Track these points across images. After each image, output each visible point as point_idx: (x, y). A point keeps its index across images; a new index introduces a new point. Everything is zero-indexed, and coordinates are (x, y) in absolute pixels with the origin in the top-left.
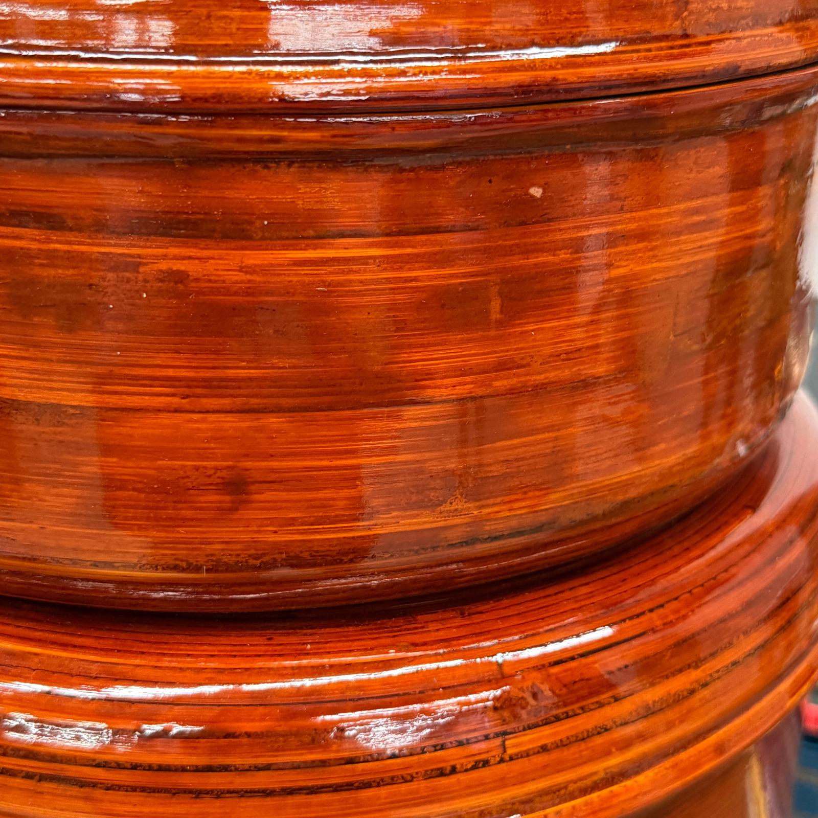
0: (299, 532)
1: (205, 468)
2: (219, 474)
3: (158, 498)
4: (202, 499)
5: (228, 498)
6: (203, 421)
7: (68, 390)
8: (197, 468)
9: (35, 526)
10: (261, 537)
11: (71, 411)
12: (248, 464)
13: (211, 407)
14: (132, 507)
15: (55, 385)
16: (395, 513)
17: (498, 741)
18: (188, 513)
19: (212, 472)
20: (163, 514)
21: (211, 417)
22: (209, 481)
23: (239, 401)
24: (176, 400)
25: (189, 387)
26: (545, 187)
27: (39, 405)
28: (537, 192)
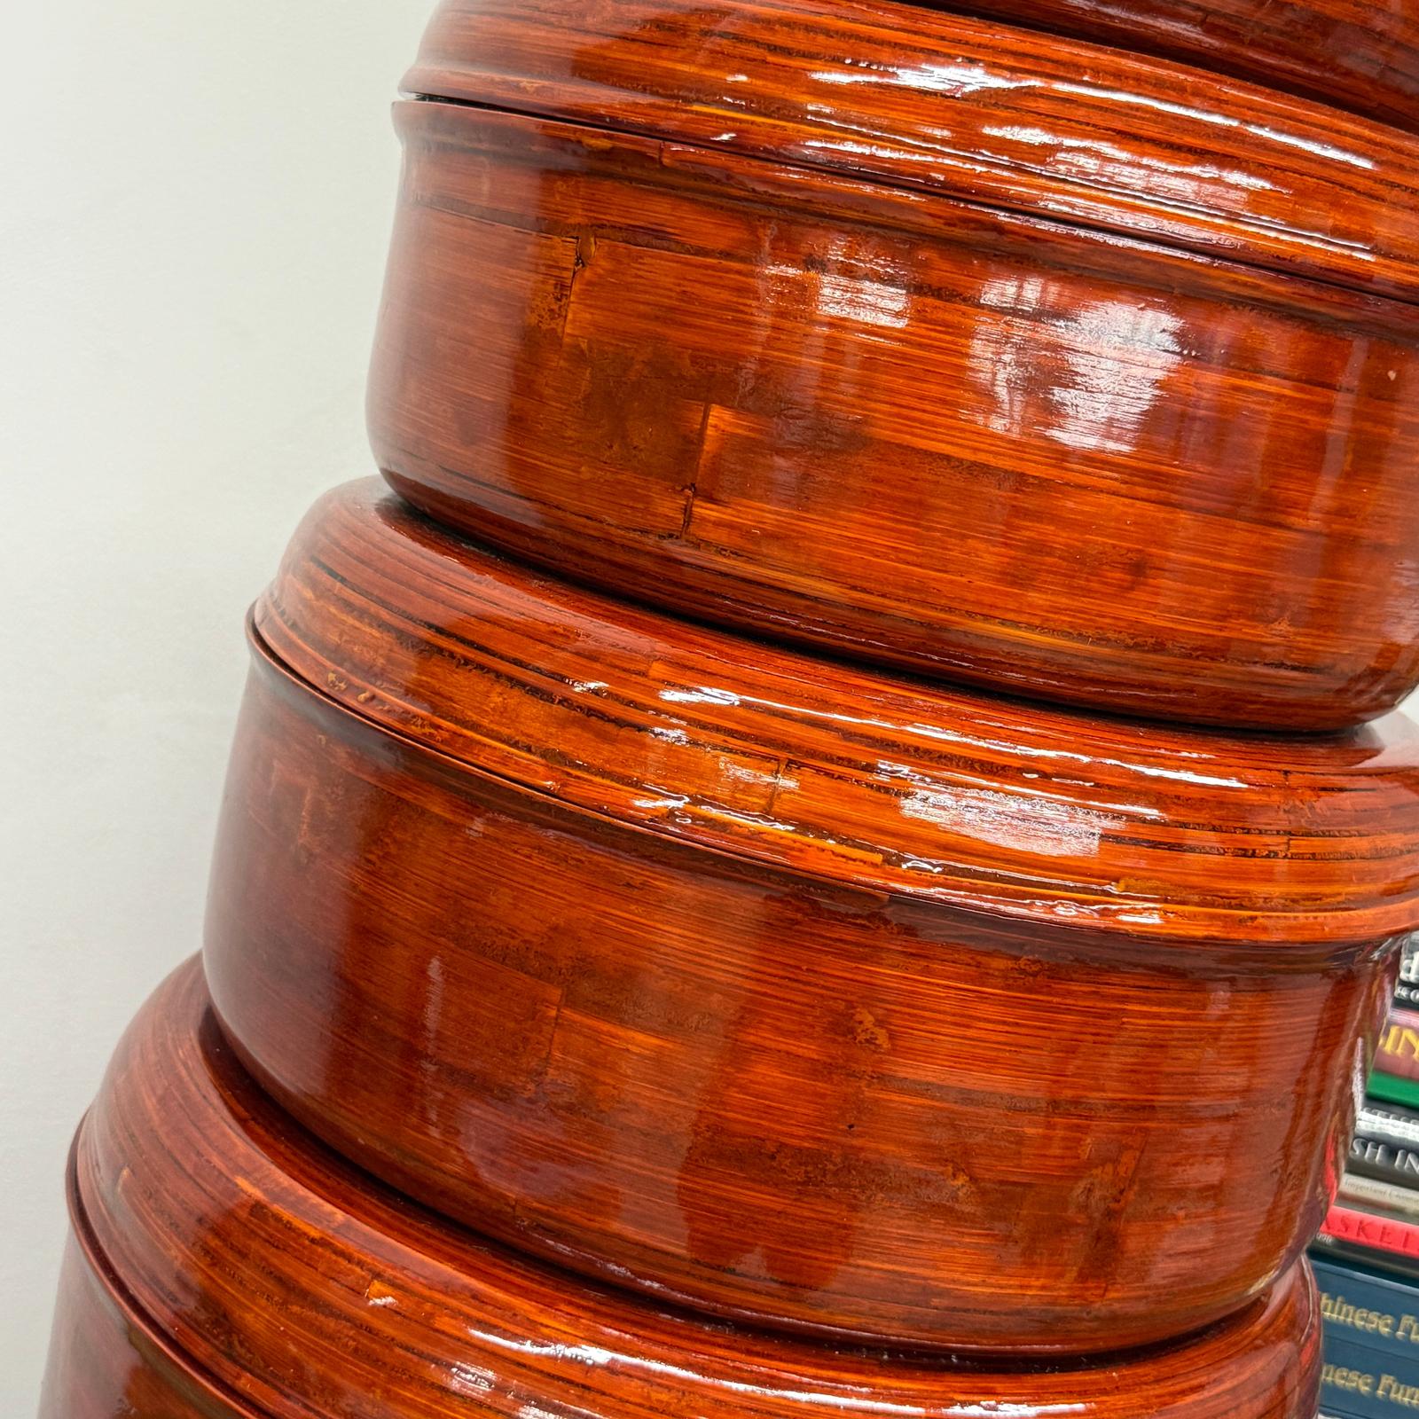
0: (1173, 621)
1: (1121, 547)
2: (1130, 555)
3: (1077, 567)
4: (1109, 574)
5: (1129, 577)
6: (1132, 506)
7: (1035, 462)
8: (1114, 547)
9: (964, 580)
10: (1142, 618)
11: (1031, 480)
12: (1154, 550)
13: (1140, 495)
14: (1052, 572)
15: (1026, 456)
16: (1241, 621)
17: (1285, 839)
18: (1095, 586)
19: (1124, 552)
20: (1076, 582)
21: (1138, 503)
22: (1119, 559)
23: (1163, 494)
24: (1117, 484)
25: (1131, 475)
26: (1399, 373)
27: (1006, 471)
28: (1392, 375)
